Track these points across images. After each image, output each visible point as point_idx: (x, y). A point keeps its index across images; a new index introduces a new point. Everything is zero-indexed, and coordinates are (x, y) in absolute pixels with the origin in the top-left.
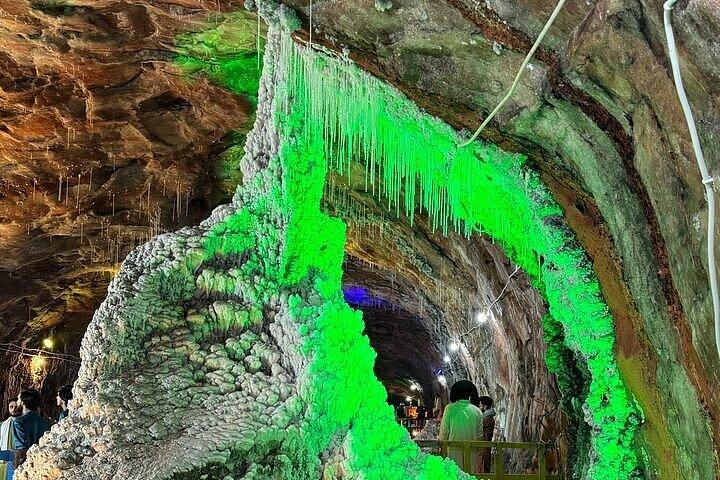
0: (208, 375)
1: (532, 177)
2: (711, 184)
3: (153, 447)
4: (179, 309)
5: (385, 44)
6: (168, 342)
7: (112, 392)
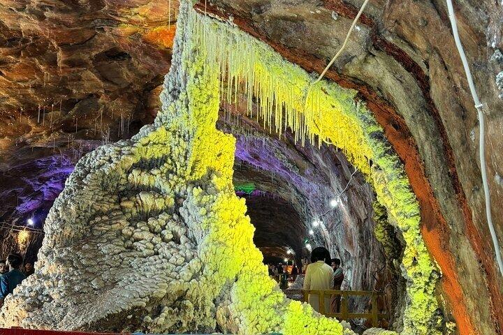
0: (135, 244)
1: (361, 106)
2: (481, 108)
3: (93, 295)
4: (115, 197)
5: (258, 13)
6: (107, 220)
7: (65, 256)
